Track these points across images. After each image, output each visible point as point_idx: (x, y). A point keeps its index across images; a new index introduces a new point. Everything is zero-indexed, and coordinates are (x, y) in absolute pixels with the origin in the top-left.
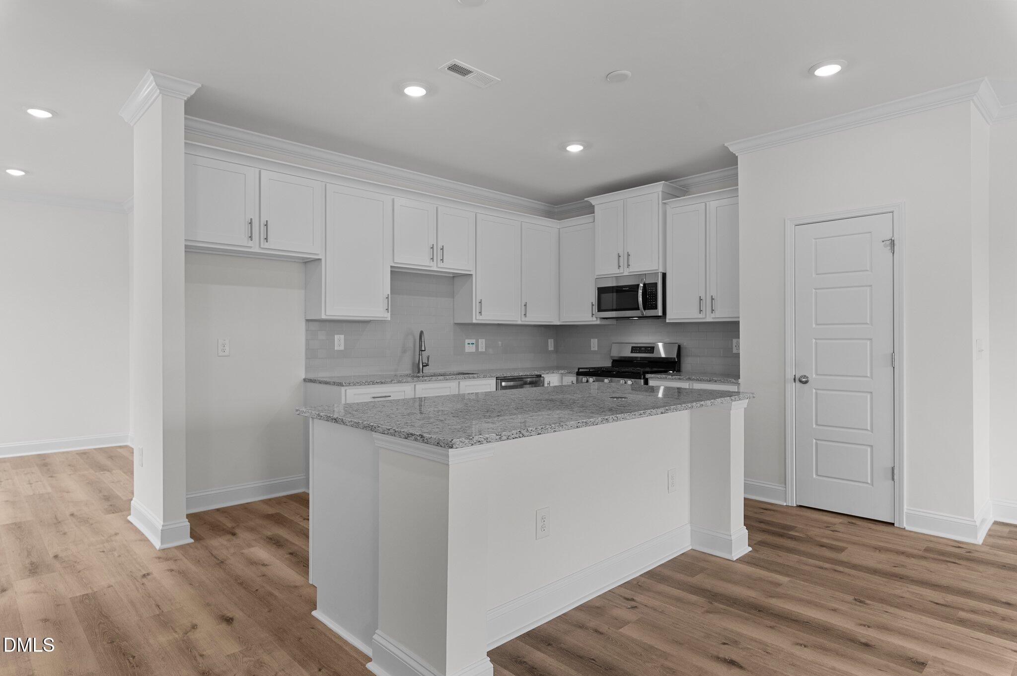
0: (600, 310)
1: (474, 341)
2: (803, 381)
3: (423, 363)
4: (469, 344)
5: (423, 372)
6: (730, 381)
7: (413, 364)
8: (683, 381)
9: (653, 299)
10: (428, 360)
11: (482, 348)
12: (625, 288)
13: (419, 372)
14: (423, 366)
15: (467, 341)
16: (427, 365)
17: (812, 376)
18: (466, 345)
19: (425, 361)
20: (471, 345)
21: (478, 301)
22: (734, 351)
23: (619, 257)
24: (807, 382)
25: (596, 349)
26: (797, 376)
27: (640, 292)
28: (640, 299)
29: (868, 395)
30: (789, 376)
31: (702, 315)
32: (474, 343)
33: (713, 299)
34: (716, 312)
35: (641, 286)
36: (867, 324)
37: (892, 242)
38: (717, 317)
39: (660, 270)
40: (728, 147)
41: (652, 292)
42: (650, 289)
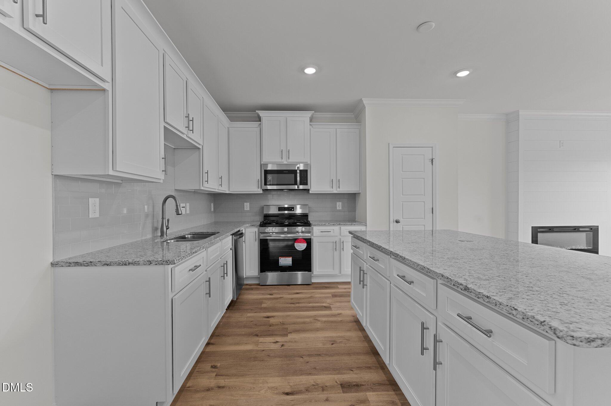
0: (266, 184)
2: (397, 222)
3: (166, 226)
4: (182, 207)
6: (362, 224)
8: (336, 226)
9: (305, 179)
12: (285, 171)
14: (167, 229)
15: (181, 205)
17: (401, 220)
20: (183, 208)
21: (205, 172)
22: (338, 208)
23: (282, 152)
24: (399, 222)
25: (248, 209)
26: (395, 220)
27: (298, 174)
28: (298, 179)
29: (423, 226)
30: (392, 220)
31: (331, 190)
32: (185, 206)
33: (339, 181)
34: (340, 188)
35: (298, 171)
36: (423, 195)
37: (432, 160)
38: (341, 190)
39: (309, 163)
40: (362, 101)
41: (304, 175)
42: (303, 173)
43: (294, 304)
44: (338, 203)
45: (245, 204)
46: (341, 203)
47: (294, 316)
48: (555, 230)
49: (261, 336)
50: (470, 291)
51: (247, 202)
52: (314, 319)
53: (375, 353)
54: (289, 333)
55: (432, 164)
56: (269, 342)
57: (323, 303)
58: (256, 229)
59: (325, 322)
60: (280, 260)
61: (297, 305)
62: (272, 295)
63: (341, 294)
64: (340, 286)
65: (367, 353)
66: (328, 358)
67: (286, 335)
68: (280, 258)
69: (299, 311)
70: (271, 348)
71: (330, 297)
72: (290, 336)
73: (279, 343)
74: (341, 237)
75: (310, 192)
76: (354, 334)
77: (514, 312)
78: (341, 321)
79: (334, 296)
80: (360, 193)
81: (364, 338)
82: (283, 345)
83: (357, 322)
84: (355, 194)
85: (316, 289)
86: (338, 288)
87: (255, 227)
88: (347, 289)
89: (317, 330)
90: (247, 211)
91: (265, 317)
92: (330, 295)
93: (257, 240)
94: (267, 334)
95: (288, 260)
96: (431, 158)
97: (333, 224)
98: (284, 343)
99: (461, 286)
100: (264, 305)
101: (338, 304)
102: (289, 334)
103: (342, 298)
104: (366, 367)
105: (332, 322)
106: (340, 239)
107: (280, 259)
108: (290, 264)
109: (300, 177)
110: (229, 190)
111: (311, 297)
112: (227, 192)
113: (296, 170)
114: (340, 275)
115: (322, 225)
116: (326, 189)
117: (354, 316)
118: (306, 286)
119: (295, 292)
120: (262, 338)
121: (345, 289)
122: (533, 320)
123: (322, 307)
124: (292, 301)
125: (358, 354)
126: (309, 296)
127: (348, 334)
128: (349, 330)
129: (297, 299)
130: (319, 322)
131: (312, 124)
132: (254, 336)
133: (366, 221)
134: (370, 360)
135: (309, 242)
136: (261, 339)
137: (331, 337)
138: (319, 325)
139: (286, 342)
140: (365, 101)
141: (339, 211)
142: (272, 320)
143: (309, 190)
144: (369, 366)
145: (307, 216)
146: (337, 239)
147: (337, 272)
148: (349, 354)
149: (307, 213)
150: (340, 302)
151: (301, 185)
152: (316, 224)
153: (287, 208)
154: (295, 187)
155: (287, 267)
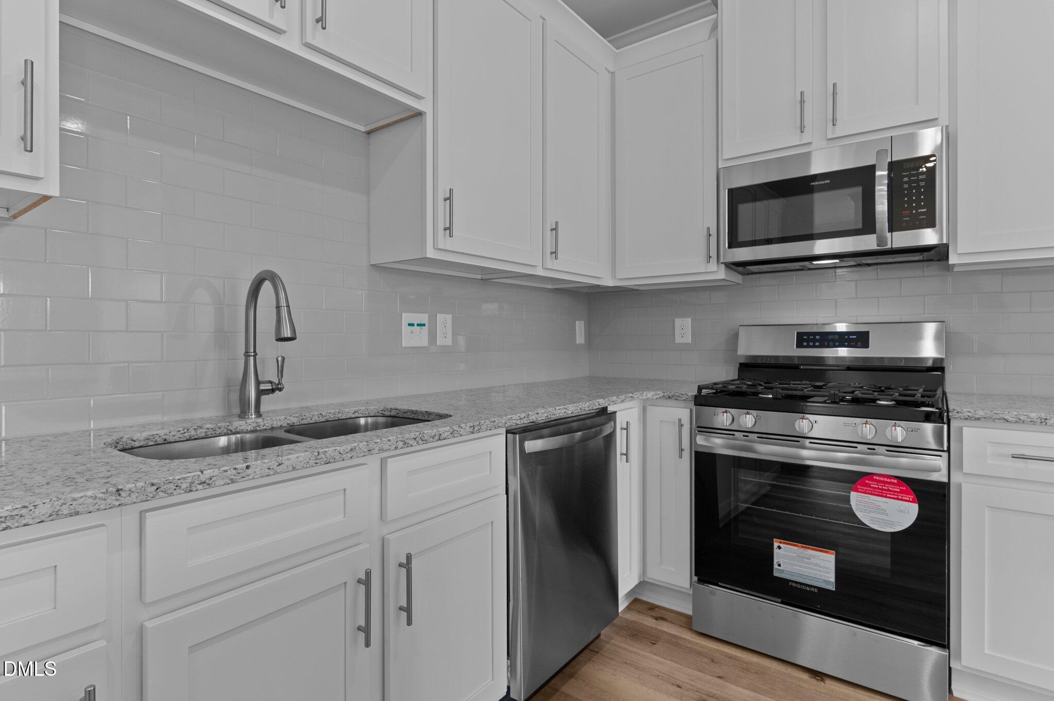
0: (734, 243)
1: (424, 318)
3: (258, 383)
4: (411, 325)
5: (258, 414)
7: (228, 386)
10: (281, 371)
11: (444, 338)
12: (815, 180)
13: (243, 414)
14: (260, 393)
15: (407, 317)
16: (276, 388)
18: (405, 328)
19: (270, 374)
20: (416, 329)
21: (442, 193)
23: (802, 102)
25: (688, 340)
27: (877, 188)
28: (882, 206)
32: (426, 321)
35: (877, 171)
41: (914, 181)
42: (909, 176)
45: (678, 322)
51: (683, 315)
58: (683, 413)
60: (776, 551)
68: (776, 545)
75: (953, 259)
87: (682, 404)
90: (684, 348)
93: (686, 454)
95: (813, 560)
107: (779, 547)
108: (825, 581)
109: (891, 196)
110: (614, 275)
112: (609, 282)
135: (933, 497)
143: (943, 248)
145: (942, 369)
149: (942, 360)
151: (895, 231)
152: (981, 413)
153: (837, 336)
154: (868, 242)
155: (813, 589)
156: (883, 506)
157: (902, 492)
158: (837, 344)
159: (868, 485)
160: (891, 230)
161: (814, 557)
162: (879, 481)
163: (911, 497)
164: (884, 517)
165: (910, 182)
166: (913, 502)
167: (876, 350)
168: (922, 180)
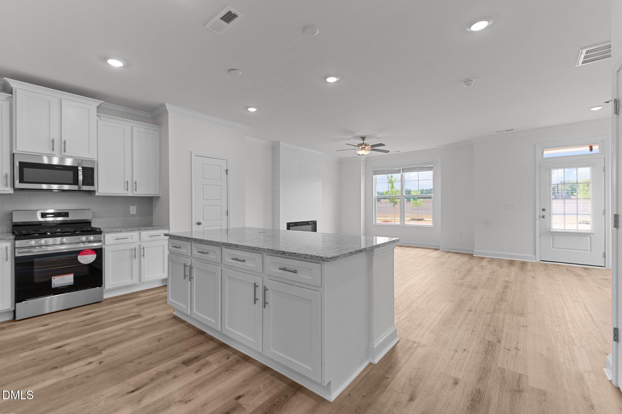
0: (21, 182)
2: (199, 224)
6: (165, 228)
8: (135, 232)
9: (90, 178)
12: (56, 166)
17: (202, 221)
22: (131, 213)
23: (53, 141)
24: (201, 224)
26: (197, 222)
27: (79, 172)
28: (81, 177)
29: (220, 227)
30: (194, 222)
31: (126, 192)
33: (136, 183)
34: (137, 191)
35: (79, 168)
36: (220, 200)
37: (227, 171)
38: (137, 193)
39: (96, 160)
40: (165, 106)
41: (88, 173)
42: (87, 172)
43: (90, 325)
44: (131, 208)
46: (135, 207)
47: (99, 335)
48: (298, 224)
49: (62, 366)
50: (286, 253)
52: (127, 329)
53: (202, 333)
54: (102, 350)
55: (227, 174)
56: (79, 367)
57: (130, 313)
58: (7, 244)
59: (141, 328)
61: (96, 324)
62: (48, 325)
63: (146, 301)
64: (140, 295)
65: (195, 335)
66: (160, 352)
67: (100, 353)
69: (103, 329)
70: (87, 370)
71: (135, 306)
72: (105, 353)
73: (94, 363)
74: (140, 243)
75: (97, 194)
76: (177, 327)
77: (307, 257)
78: (159, 322)
79: (139, 304)
80: (159, 197)
81: (188, 327)
82: (100, 363)
83: (175, 318)
84: (152, 197)
85: (113, 304)
86: (139, 297)
87: (7, 241)
88: (151, 295)
89: (136, 336)
91: (53, 349)
92: (134, 305)
93: (10, 259)
94: (71, 361)
95: (66, 278)
96: (226, 169)
97: (131, 229)
98: (101, 360)
99: (280, 252)
100: (40, 340)
101: (147, 310)
102: (102, 352)
103: (149, 304)
104: (198, 344)
105: (149, 326)
106: (140, 245)
107: (54, 279)
108: (71, 283)
109: (83, 175)
111: (110, 313)
113: (77, 167)
114: (140, 283)
115: (117, 232)
116: (120, 191)
117: (170, 315)
118: (95, 304)
119: (84, 314)
120: (67, 367)
121: (149, 296)
122: (314, 257)
123: (130, 317)
124: (86, 323)
125: (188, 338)
126: (107, 312)
127: (171, 329)
128: (171, 326)
129: (91, 319)
130: (135, 330)
131: (100, 115)
132: (50, 370)
133: (169, 225)
134: (200, 338)
135: (99, 252)
136: (65, 369)
137: (154, 337)
138: (135, 332)
139: (103, 358)
140: (168, 107)
141: (133, 215)
142: (67, 349)
143: (94, 191)
144: (200, 342)
145: (90, 222)
146: (136, 246)
147: (136, 280)
148: (180, 342)
149: (91, 219)
150: (149, 308)
151: (84, 185)
152: (109, 231)
153: (57, 214)
154: (75, 187)
155: (66, 287)
156: (87, 257)
157: (92, 252)
158: (58, 216)
159: (83, 253)
160: (82, 185)
161: (67, 277)
162: (86, 251)
163: (94, 253)
164: (87, 260)
165: (87, 173)
166: (95, 254)
167: (71, 218)
168: (90, 173)
